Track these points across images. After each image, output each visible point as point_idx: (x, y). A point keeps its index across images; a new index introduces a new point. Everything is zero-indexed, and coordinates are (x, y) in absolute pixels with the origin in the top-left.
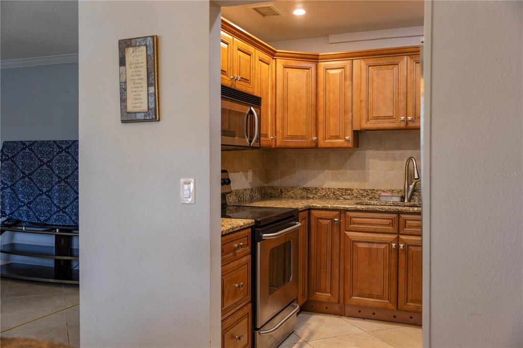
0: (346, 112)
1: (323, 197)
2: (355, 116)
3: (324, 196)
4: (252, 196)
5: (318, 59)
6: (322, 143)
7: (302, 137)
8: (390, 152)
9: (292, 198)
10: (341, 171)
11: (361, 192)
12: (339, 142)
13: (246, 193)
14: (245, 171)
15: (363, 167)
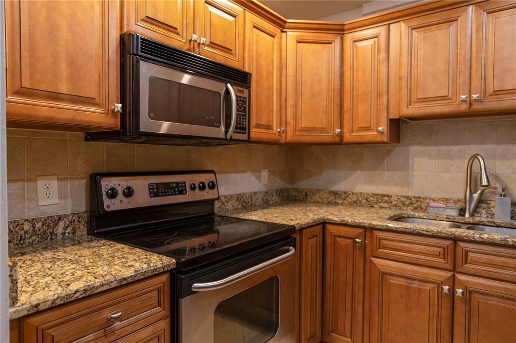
0: (379, 95)
1: (355, 204)
2: (392, 100)
3: (355, 202)
4: (267, 200)
5: (343, 30)
6: (348, 137)
7: (322, 130)
8: (445, 148)
9: (319, 202)
10: (377, 172)
11: (402, 199)
12: (371, 135)
13: (257, 196)
14: (256, 171)
15: (405, 167)
